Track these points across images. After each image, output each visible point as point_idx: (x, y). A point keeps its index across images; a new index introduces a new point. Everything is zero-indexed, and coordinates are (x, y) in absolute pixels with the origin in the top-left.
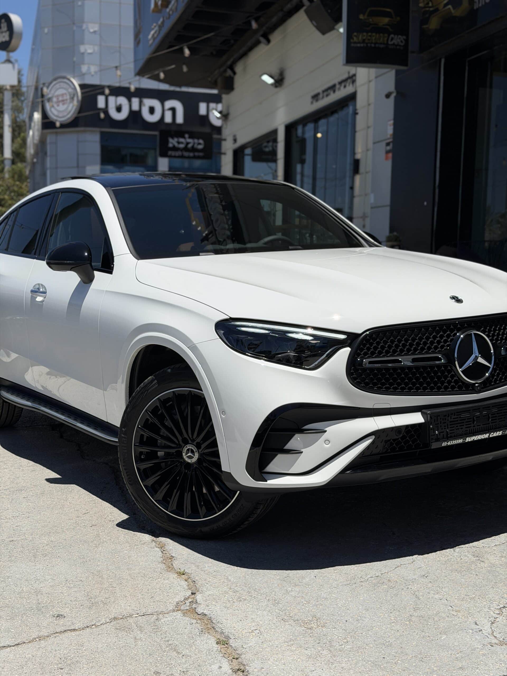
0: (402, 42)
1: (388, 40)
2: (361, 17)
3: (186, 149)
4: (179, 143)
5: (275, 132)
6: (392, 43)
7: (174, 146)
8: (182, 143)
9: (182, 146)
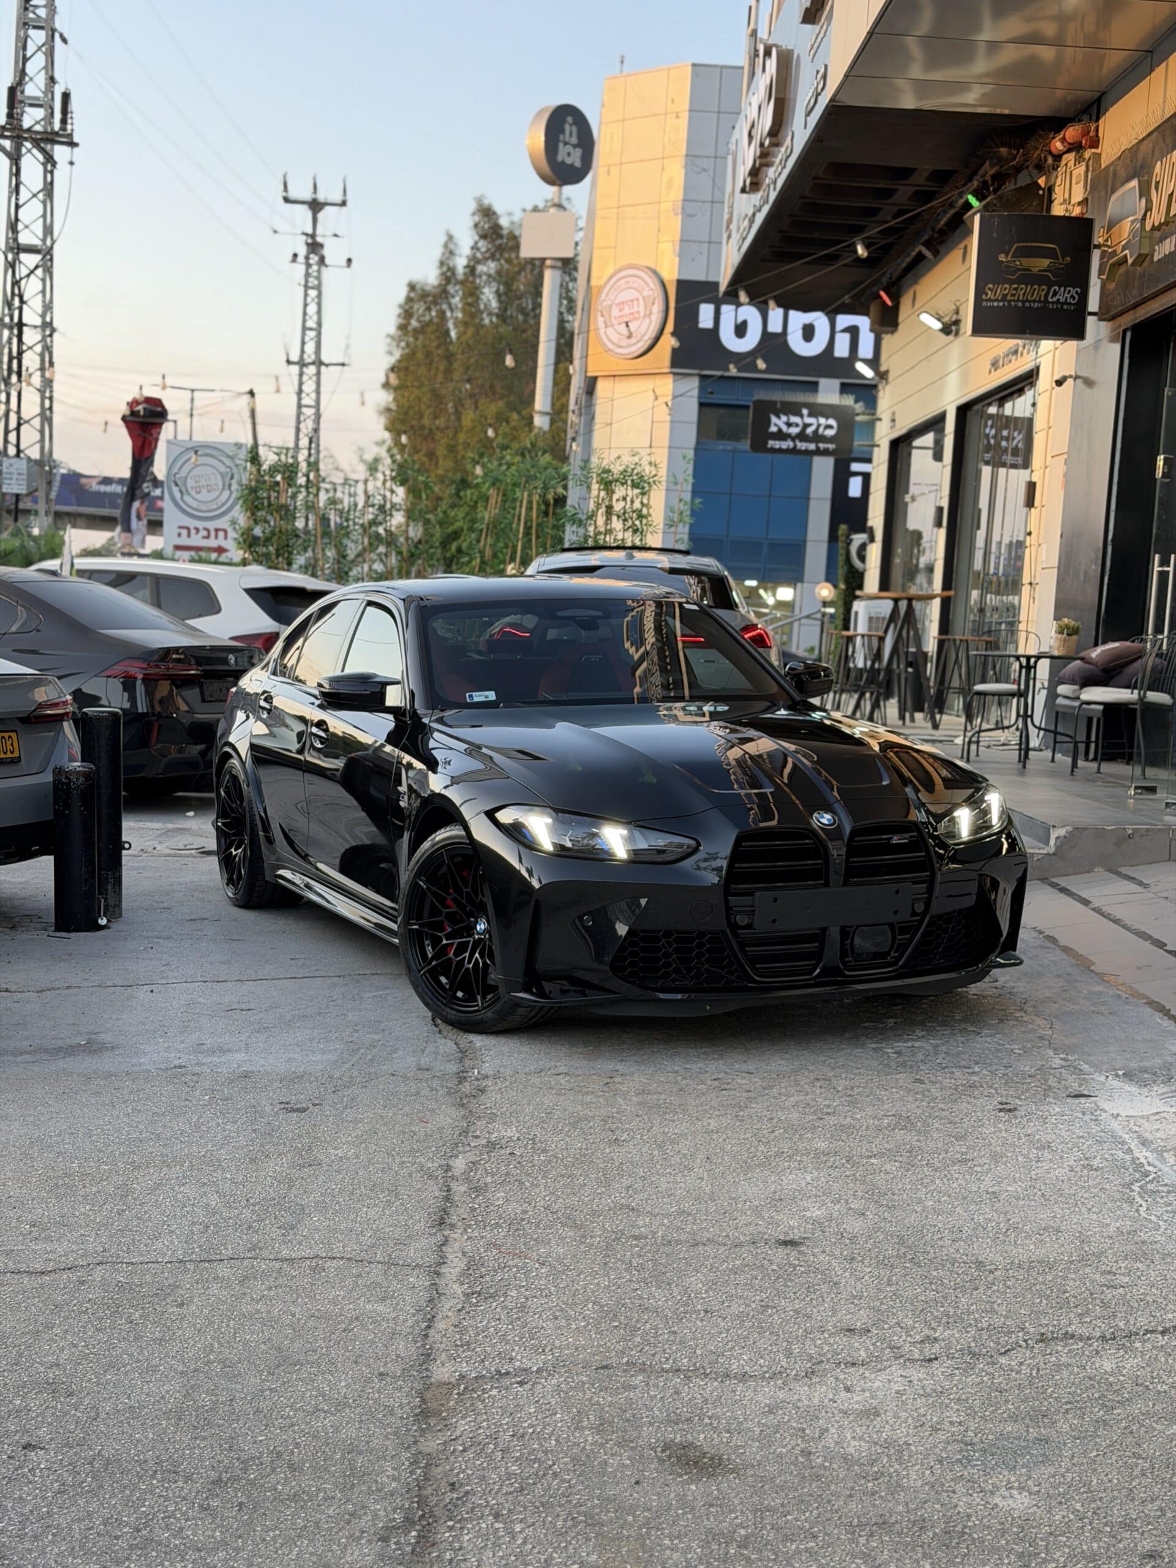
0: (1073, 297)
1: (1046, 296)
2: (1002, 258)
3: (802, 436)
4: (789, 425)
5: (941, 418)
6: (1055, 299)
7: (780, 430)
8: (797, 425)
9: (794, 431)
